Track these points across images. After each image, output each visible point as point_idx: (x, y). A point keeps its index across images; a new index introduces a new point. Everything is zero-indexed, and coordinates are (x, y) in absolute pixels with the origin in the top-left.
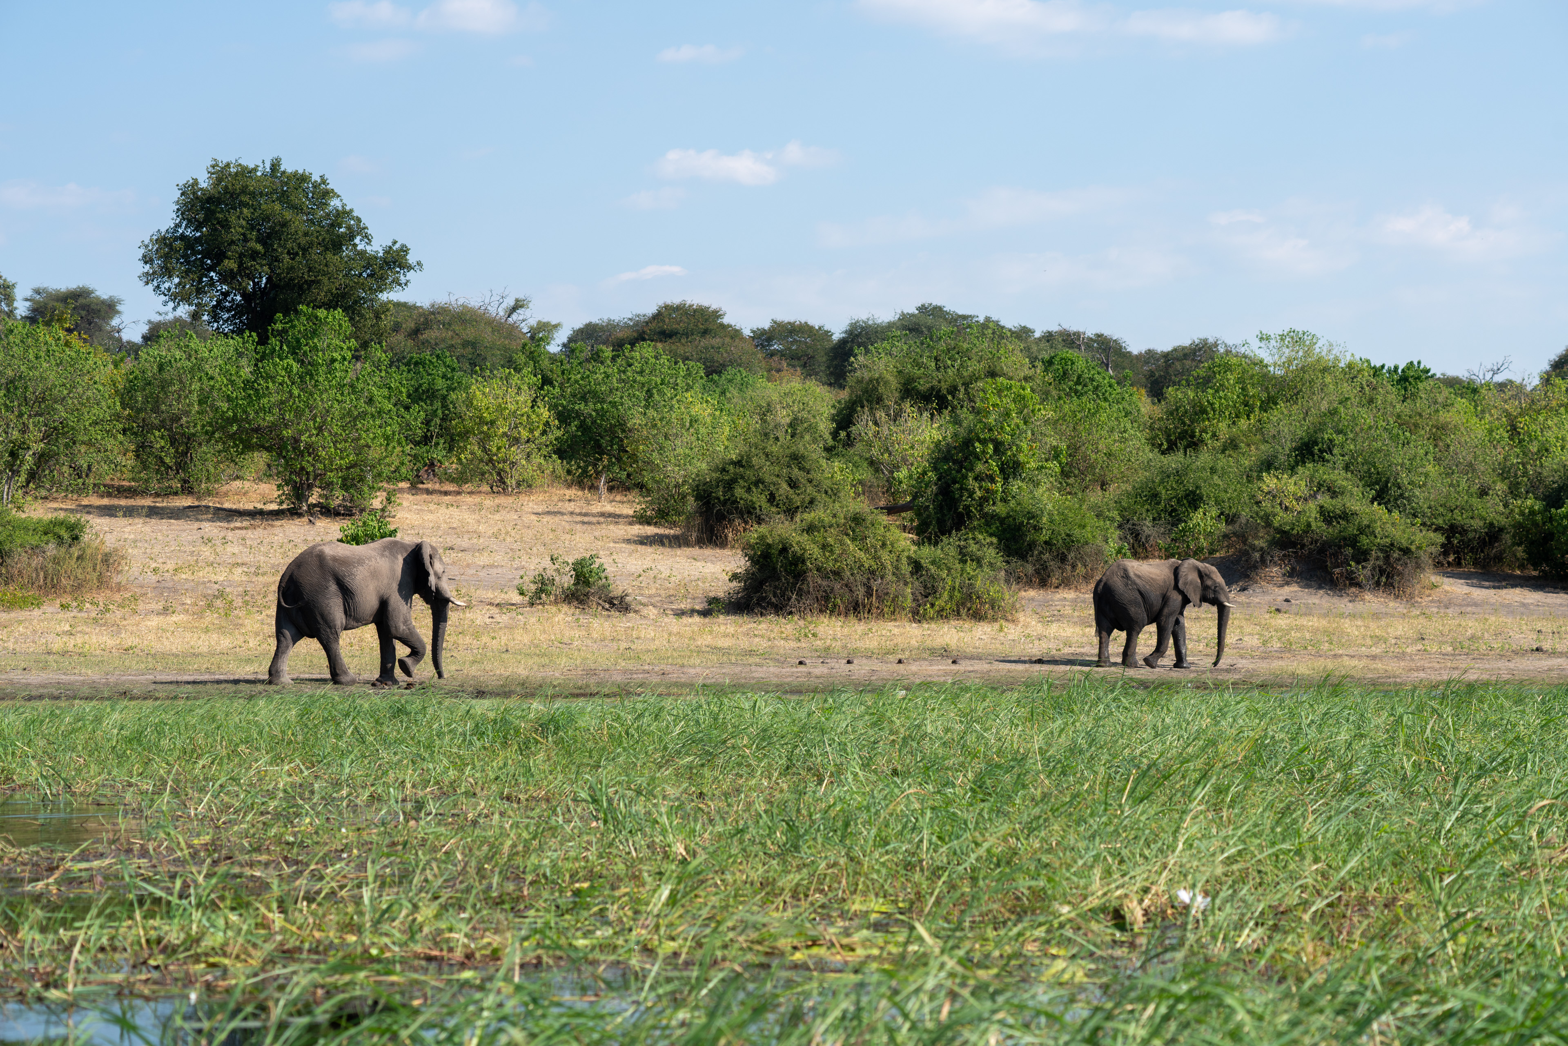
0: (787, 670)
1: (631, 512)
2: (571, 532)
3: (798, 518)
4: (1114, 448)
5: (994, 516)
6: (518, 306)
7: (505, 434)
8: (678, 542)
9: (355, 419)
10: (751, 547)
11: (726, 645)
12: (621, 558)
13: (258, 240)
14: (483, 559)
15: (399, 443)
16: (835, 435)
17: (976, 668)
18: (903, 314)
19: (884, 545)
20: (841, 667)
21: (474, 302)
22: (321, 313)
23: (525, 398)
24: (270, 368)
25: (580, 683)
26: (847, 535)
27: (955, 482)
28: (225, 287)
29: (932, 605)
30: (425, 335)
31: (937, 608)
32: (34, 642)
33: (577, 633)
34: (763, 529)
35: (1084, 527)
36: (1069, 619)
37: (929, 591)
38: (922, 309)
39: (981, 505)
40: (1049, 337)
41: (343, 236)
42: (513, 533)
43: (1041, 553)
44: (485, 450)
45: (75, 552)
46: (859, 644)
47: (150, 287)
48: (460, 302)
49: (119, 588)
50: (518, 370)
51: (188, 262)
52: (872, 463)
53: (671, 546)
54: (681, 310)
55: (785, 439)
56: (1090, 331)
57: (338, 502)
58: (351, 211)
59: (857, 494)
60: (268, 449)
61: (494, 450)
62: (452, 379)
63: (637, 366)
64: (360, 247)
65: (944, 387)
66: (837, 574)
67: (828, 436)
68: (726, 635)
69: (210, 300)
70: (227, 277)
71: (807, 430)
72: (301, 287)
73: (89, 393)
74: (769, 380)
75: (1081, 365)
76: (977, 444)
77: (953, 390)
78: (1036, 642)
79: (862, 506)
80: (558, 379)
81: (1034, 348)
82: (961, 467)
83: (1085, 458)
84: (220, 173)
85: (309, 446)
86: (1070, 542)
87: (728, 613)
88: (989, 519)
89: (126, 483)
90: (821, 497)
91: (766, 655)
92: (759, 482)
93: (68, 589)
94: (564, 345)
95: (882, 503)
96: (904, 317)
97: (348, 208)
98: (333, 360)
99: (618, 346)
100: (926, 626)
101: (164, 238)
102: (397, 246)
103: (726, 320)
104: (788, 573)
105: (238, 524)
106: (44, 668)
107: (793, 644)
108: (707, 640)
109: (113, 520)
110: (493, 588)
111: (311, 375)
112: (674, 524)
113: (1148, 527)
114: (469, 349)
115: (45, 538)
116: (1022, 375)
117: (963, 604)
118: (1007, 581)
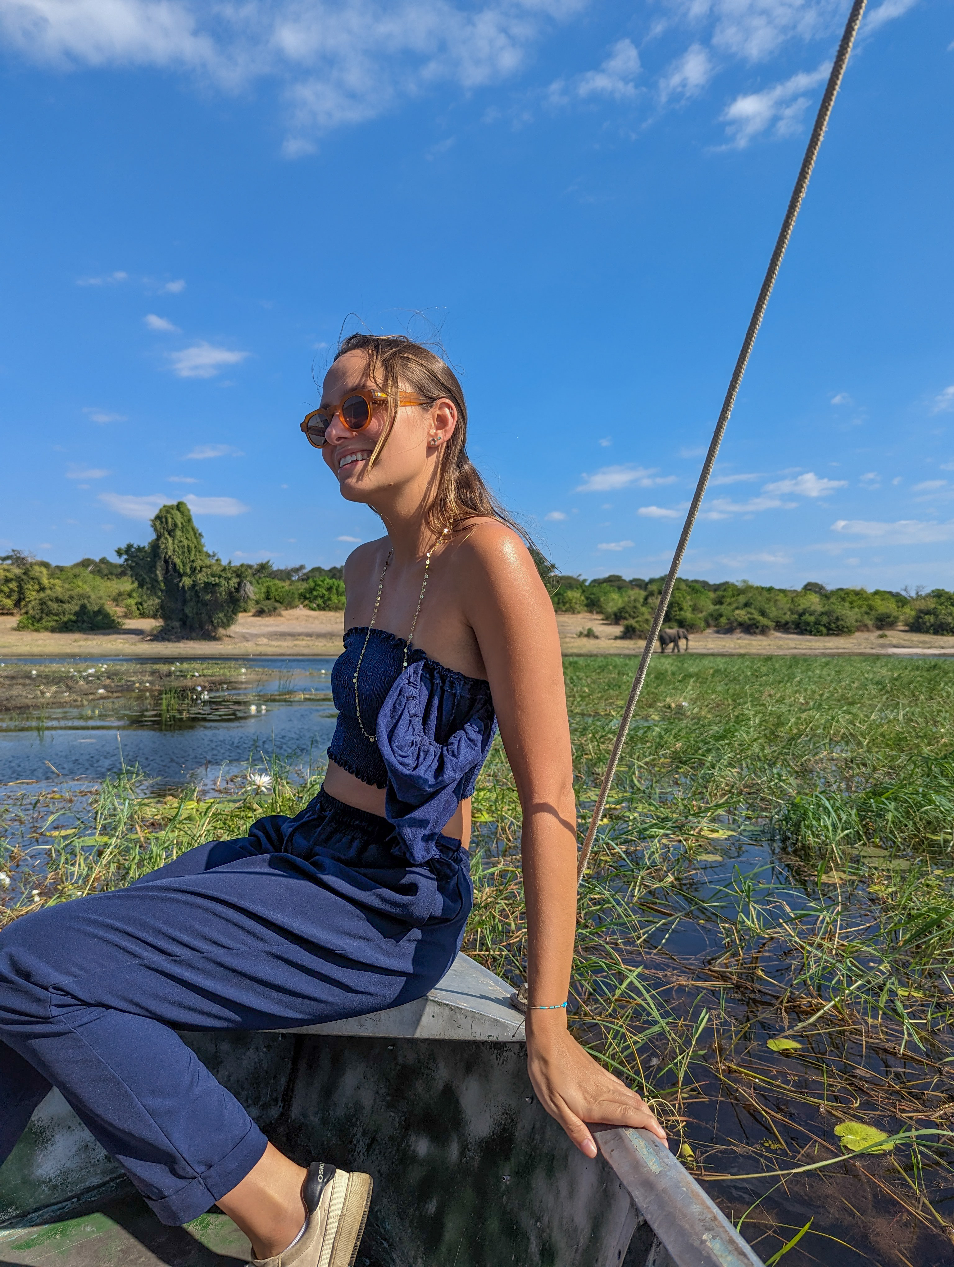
1: (600, 618)
2: (588, 622)
3: (635, 620)
4: (704, 605)
5: (679, 619)
6: (580, 576)
7: (575, 602)
8: (610, 624)
10: (625, 625)
12: (598, 628)
21: (570, 575)
30: (560, 582)
33: (587, 643)
34: (627, 622)
35: (697, 621)
38: (664, 575)
39: (674, 617)
41: (542, 562)
42: (576, 622)
43: (688, 627)
44: (571, 606)
48: (567, 575)
50: (578, 589)
52: (651, 608)
54: (613, 576)
55: (633, 603)
56: (701, 580)
59: (648, 614)
62: (566, 590)
63: (603, 588)
64: (545, 565)
66: (642, 631)
67: (642, 602)
68: (619, 644)
71: (637, 601)
74: (631, 590)
80: (587, 591)
83: (698, 607)
87: (619, 639)
90: (640, 615)
92: (627, 612)
94: (589, 583)
99: (600, 583)
103: (623, 578)
107: (632, 646)
112: (609, 621)
114: (569, 584)
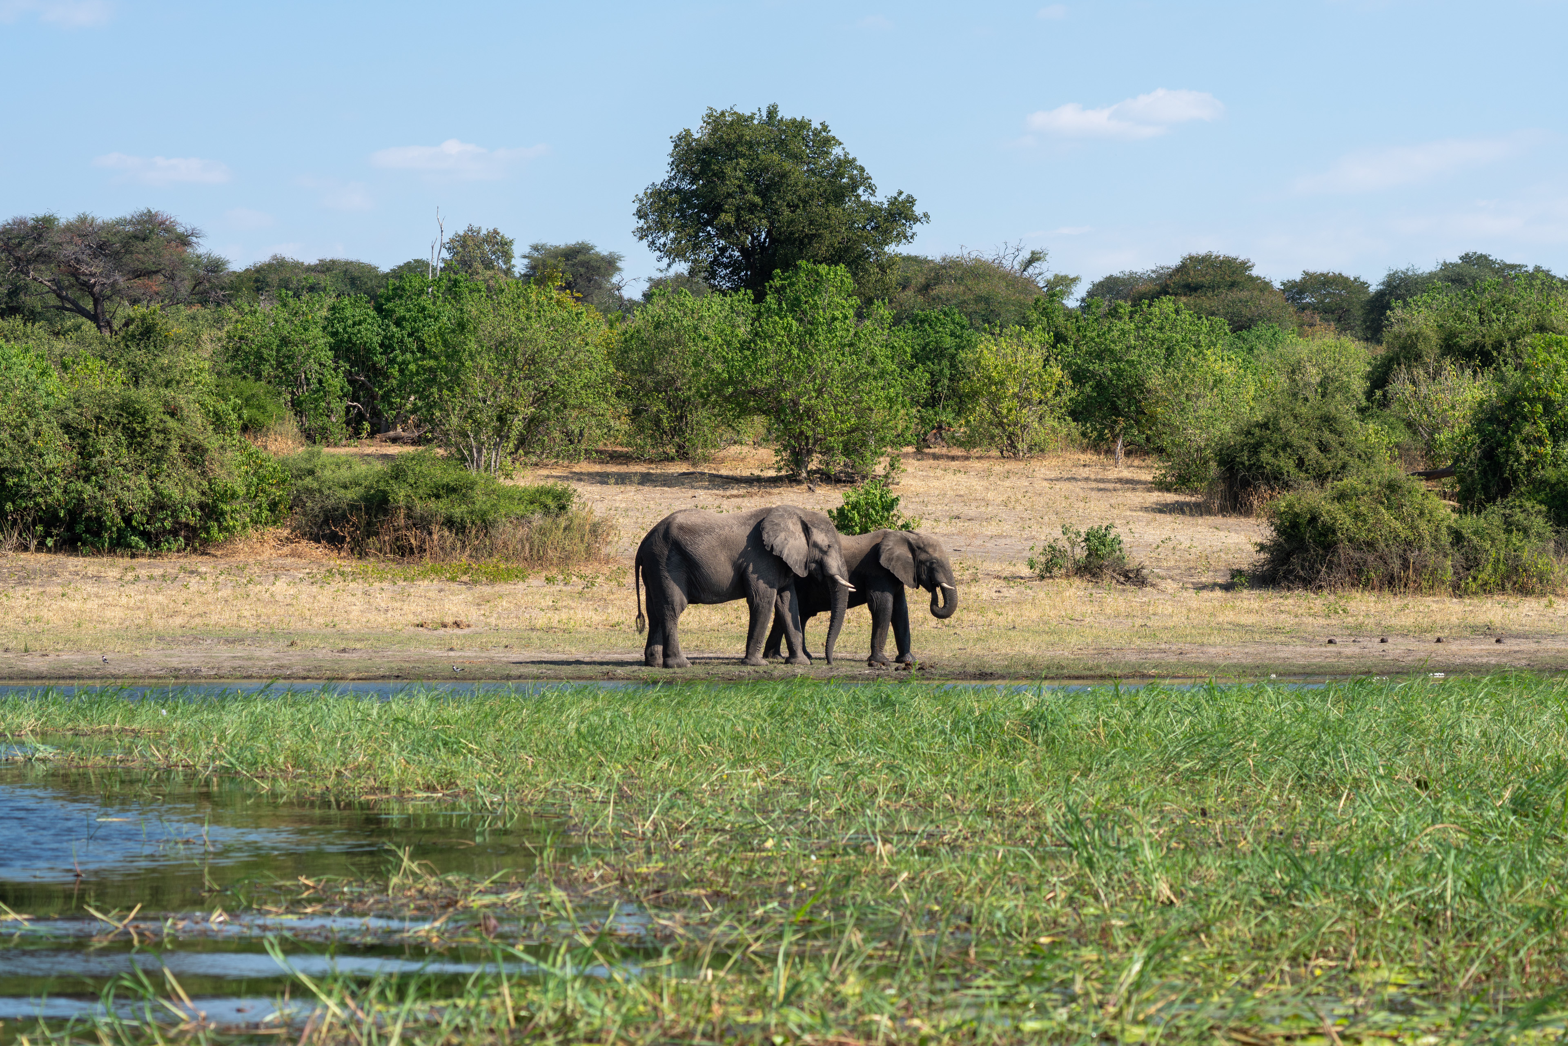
0: (1315, 650)
1: (1149, 478)
2: (1085, 500)
3: (1328, 485)
5: (1544, 482)
6: (1034, 258)
7: (1015, 395)
8: (1199, 510)
9: (857, 380)
10: (1278, 516)
11: (1249, 622)
12: (1137, 528)
13: (757, 192)
14: (991, 529)
15: (904, 406)
16: (1369, 395)
17: (1522, 647)
18: (1445, 264)
19: (1422, 514)
20: (1374, 646)
21: (988, 255)
22: (823, 269)
23: (1037, 356)
24: (767, 326)
25: (1090, 663)
26: (1382, 503)
27: (1501, 446)
28: (722, 242)
29: (1475, 579)
30: (937, 291)
31: (1480, 582)
32: (517, 617)
33: (1089, 609)
34: (1290, 496)
37: (1471, 563)
38: (1466, 258)
39: (1529, 470)
41: (843, 187)
42: (1023, 501)
44: (994, 412)
45: (563, 522)
46: (1394, 621)
47: (645, 242)
48: (973, 255)
49: (607, 560)
50: (1029, 327)
51: (684, 217)
52: (1410, 425)
53: (1192, 515)
54: (1206, 261)
55: (1315, 399)
57: (838, 469)
58: (854, 160)
59: (1393, 458)
60: (766, 413)
61: (1005, 412)
62: (961, 337)
63: (1156, 322)
64: (863, 199)
65: (1489, 342)
66: (1371, 545)
67: (1361, 396)
68: (1250, 611)
69: (705, 256)
70: (725, 231)
71: (1339, 389)
72: (801, 242)
73: (581, 355)
74: (1300, 335)
76: (1524, 404)
77: (1499, 345)
79: (1399, 472)
80: (1073, 337)
82: (1507, 428)
84: (715, 121)
85: (808, 409)
87: (1252, 586)
88: (1538, 485)
89: (619, 449)
90: (1354, 462)
91: (1294, 634)
92: (1286, 445)
93: (555, 561)
94: (1083, 300)
95: (1421, 468)
96: (1446, 266)
97: (850, 157)
98: (834, 319)
99: (1136, 301)
100: (1467, 601)
101: (659, 192)
102: (903, 197)
103: (1255, 272)
104: (1318, 544)
105: (735, 492)
106: (527, 646)
107: (1322, 621)
108: (1229, 616)
109: (605, 488)
110: (1001, 561)
111: (811, 335)
112: (1196, 491)
114: (982, 305)
115: (531, 507)
117: (1509, 578)
118: (1557, 553)
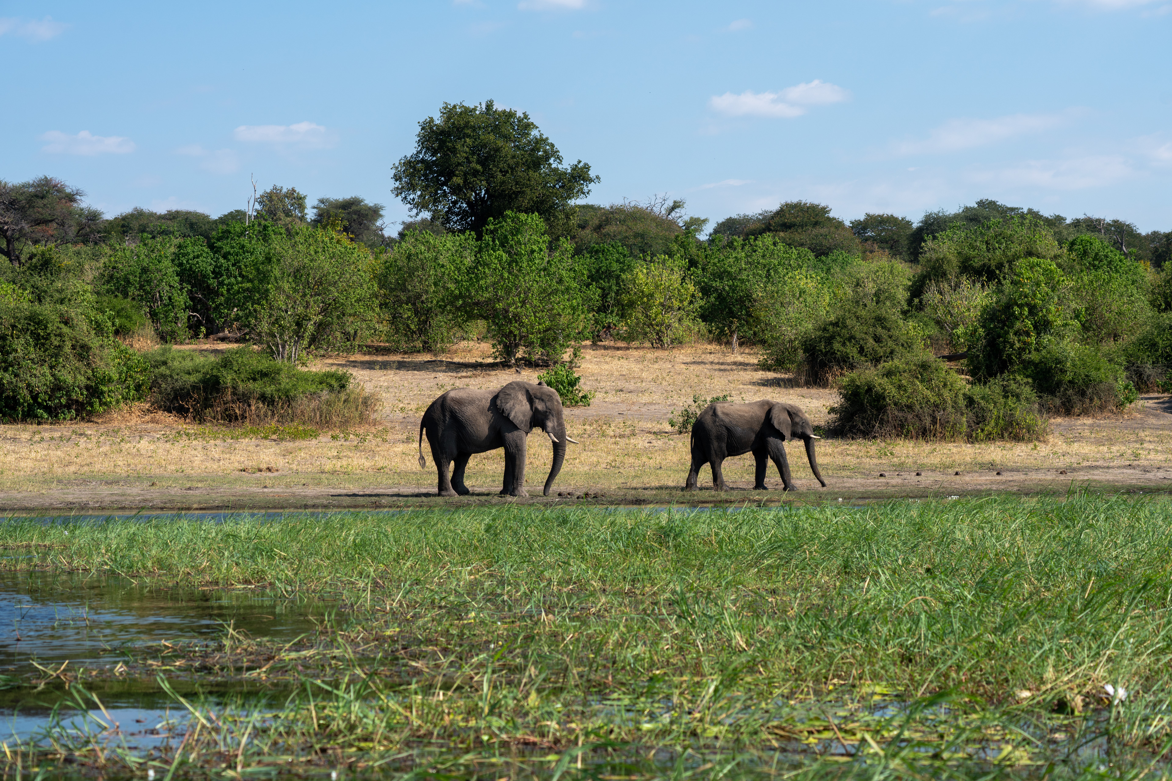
0: (870, 481)
1: (756, 362)
2: (711, 377)
3: (880, 366)
4: (1123, 309)
5: (1030, 362)
6: (676, 206)
7: (661, 304)
8: (791, 384)
9: (549, 295)
10: (845, 388)
11: (825, 462)
12: (748, 397)
13: (478, 162)
14: (645, 398)
15: (583, 312)
16: (910, 302)
17: (1015, 478)
18: (966, 207)
19: (945, 385)
20: (912, 478)
21: (643, 203)
22: (523, 216)
23: (676, 277)
24: (485, 257)
26: (917, 378)
27: (999, 337)
28: (454, 197)
29: (982, 430)
30: (606, 230)
31: (986, 432)
32: (311, 464)
34: (854, 374)
35: (1099, 369)
36: (1087, 440)
37: (980, 419)
38: (981, 203)
39: (1020, 354)
40: (1077, 223)
41: (539, 158)
42: (667, 378)
43: (1066, 389)
44: (647, 316)
45: (343, 396)
46: (926, 461)
47: (400, 198)
48: (632, 204)
49: (375, 423)
50: (671, 256)
51: (427, 180)
52: (938, 322)
53: (785, 387)
54: (797, 207)
55: (871, 305)
56: (1109, 218)
57: (537, 357)
58: (547, 139)
59: (926, 346)
60: (486, 318)
61: (654, 316)
62: (623, 263)
63: (760, 251)
64: (554, 166)
65: (993, 264)
66: (910, 407)
67: (904, 303)
68: (826, 455)
69: (442, 207)
70: (456, 189)
71: (887, 298)
72: (510, 197)
73: (355, 278)
74: (863, 259)
75: (1097, 244)
76: (1016, 308)
77: (1000, 266)
78: (1062, 458)
79: (930, 356)
80: (702, 262)
81: (1065, 232)
82: (1004, 325)
83: (1102, 316)
84: (449, 113)
85: (515, 315)
86: (1088, 381)
87: (827, 437)
88: (1026, 364)
89: (382, 344)
90: (899, 349)
91: (856, 470)
92: (851, 338)
93: (338, 424)
94: (710, 235)
95: (946, 353)
96: (967, 209)
97: (544, 137)
98: (533, 251)
99: (747, 236)
100: (977, 446)
101: (410, 162)
102: (581, 164)
103: (831, 215)
104: (873, 407)
105: (464, 374)
106: (318, 484)
107: (875, 461)
109: (372, 372)
110: (652, 421)
111: (517, 263)
112: (788, 370)
113: (1148, 369)
114: (639, 239)
115: (320, 387)
116: (1053, 254)
117: (1006, 429)
118: (1040, 411)
